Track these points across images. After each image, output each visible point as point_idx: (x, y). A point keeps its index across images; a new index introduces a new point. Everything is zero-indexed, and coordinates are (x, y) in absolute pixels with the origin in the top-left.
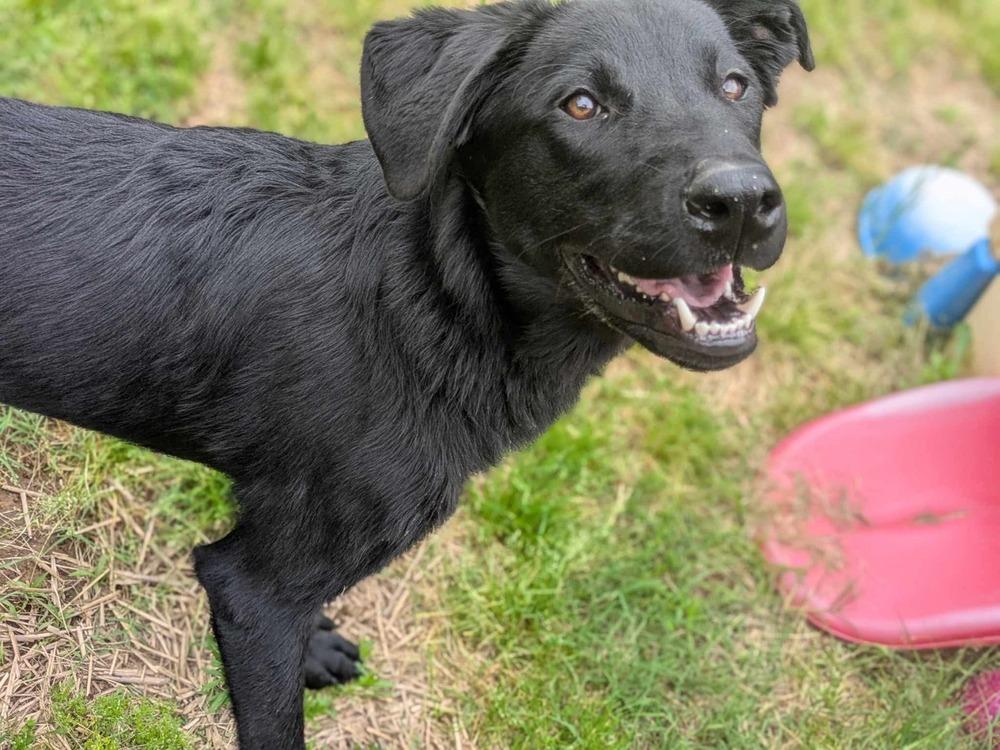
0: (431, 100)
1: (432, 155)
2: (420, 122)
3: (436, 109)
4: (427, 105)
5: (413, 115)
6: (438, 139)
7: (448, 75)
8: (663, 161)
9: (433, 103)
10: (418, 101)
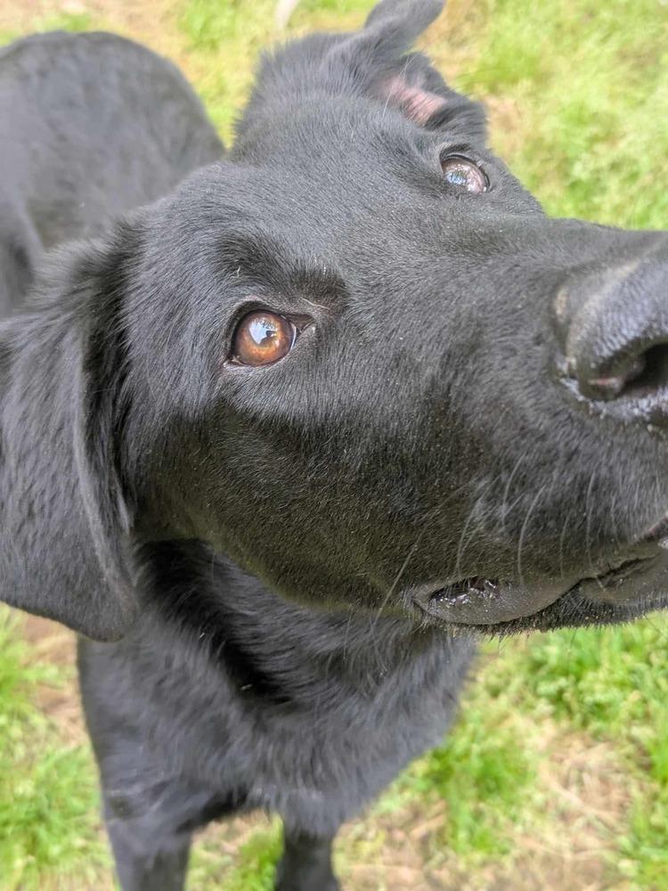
0: (47, 498)
1: (109, 572)
2: (59, 536)
3: (63, 505)
4: (46, 511)
5: (43, 535)
6: (100, 545)
7: (42, 447)
8: (473, 348)
9: (52, 501)
10: (31, 514)
